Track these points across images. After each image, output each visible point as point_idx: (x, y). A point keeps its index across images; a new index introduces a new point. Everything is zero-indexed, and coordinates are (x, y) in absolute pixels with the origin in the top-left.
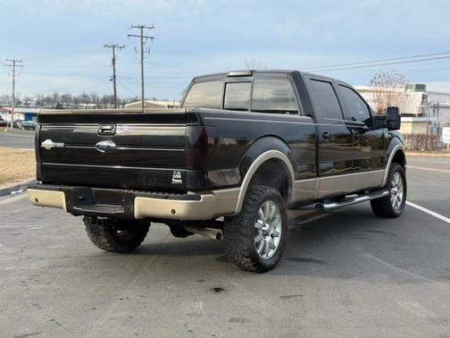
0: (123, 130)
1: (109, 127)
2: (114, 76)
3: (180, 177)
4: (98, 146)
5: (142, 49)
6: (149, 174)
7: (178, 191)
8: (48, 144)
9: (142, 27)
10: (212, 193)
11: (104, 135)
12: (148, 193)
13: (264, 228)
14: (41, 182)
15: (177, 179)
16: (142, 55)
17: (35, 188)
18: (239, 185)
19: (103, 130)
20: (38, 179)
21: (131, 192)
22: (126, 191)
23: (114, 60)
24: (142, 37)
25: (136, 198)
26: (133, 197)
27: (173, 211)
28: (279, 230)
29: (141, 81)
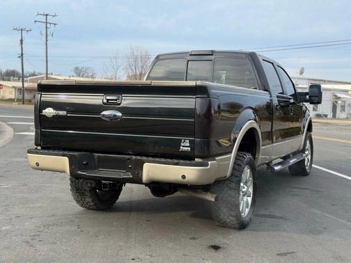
0: (128, 101)
1: (114, 98)
2: (22, 54)
3: (188, 145)
4: (104, 115)
5: (47, 33)
6: (156, 142)
7: (187, 158)
8: (49, 112)
9: (47, 15)
10: (215, 160)
11: (108, 105)
12: (157, 159)
13: (243, 190)
14: (39, 148)
15: (185, 146)
16: (47, 37)
17: (37, 153)
18: (231, 152)
19: (108, 100)
20: (37, 144)
21: (139, 158)
22: (134, 157)
23: (22, 41)
24: (46, 23)
25: (145, 165)
26: (142, 163)
27: (184, 177)
28: (251, 190)
29: (45, 59)
